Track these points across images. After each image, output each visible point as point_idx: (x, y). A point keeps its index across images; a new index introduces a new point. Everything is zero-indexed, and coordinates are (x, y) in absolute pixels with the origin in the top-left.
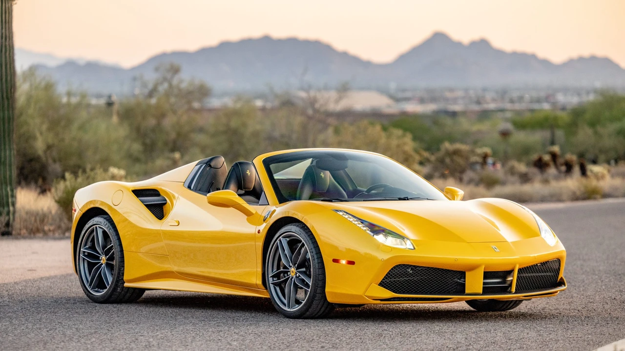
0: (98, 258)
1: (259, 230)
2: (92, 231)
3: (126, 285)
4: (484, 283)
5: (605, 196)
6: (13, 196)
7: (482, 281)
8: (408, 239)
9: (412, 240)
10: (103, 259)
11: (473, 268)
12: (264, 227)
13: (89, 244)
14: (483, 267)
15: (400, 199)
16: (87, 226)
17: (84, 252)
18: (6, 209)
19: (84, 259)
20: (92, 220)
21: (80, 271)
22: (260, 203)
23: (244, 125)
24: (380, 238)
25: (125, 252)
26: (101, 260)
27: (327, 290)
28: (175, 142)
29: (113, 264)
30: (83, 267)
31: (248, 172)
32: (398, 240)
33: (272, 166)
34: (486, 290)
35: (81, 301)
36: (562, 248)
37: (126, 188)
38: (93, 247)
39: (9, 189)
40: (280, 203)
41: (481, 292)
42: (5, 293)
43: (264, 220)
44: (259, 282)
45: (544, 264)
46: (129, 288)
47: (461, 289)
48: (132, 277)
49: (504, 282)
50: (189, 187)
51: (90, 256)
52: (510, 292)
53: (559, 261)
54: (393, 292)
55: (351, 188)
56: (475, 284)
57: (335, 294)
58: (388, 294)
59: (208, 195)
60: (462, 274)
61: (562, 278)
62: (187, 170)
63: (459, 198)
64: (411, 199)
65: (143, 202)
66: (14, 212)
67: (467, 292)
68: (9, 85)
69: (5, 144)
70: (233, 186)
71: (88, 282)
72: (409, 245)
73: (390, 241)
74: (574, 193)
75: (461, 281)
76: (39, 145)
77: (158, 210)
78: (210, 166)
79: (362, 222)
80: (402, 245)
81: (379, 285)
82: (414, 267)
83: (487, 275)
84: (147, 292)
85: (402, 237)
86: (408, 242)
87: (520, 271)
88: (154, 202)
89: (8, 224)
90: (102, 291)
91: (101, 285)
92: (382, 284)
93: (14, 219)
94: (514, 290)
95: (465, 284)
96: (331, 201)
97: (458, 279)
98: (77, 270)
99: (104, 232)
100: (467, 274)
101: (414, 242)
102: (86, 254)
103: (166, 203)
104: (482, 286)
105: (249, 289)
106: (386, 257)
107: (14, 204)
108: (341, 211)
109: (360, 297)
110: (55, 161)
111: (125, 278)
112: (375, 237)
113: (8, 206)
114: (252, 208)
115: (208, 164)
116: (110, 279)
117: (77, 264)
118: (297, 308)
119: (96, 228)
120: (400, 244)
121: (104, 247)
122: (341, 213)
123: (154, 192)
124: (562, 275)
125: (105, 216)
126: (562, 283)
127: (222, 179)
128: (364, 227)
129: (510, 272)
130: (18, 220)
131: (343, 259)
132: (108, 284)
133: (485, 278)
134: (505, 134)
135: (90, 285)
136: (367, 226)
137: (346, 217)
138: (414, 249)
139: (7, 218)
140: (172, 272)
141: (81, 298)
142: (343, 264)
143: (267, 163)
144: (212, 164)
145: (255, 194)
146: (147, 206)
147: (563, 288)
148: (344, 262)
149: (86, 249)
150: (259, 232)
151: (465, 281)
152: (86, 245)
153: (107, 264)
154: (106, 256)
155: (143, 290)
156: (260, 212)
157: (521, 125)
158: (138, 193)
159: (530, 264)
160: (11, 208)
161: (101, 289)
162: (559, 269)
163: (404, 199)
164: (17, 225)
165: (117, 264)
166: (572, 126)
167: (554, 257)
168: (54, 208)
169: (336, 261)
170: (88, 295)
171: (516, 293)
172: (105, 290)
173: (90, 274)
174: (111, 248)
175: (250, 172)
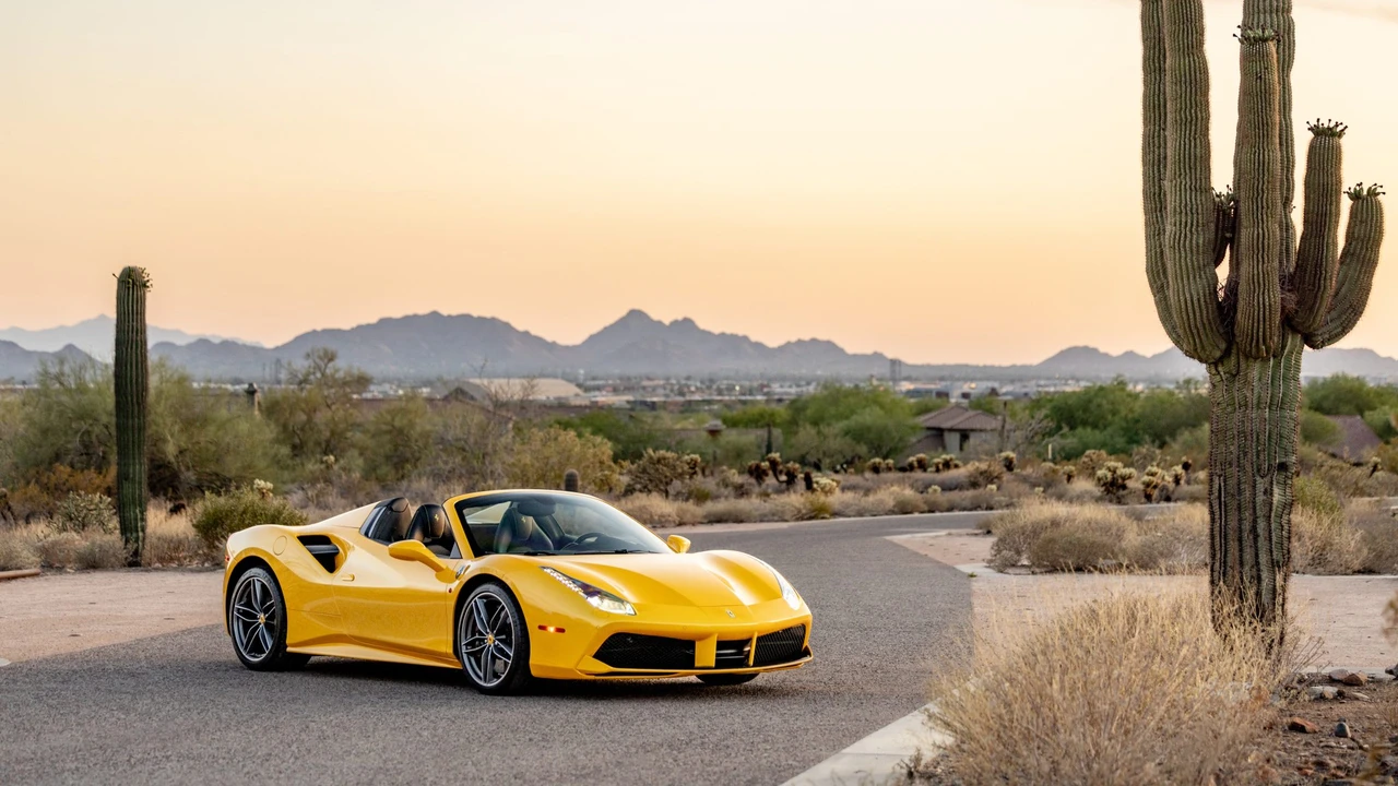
0: (255, 617)
1: (451, 589)
2: (249, 584)
3: (289, 649)
4: (717, 655)
5: (835, 514)
6: (143, 520)
7: (715, 652)
8: (628, 603)
9: (633, 604)
10: (262, 618)
11: (704, 637)
12: (456, 586)
13: (245, 599)
14: (716, 635)
15: (617, 552)
16: (243, 578)
17: (238, 609)
18: (134, 535)
19: (238, 618)
20: (249, 571)
22: (452, 556)
23: (412, 425)
24: (594, 601)
25: (288, 610)
26: (258, 619)
27: (531, 662)
28: (328, 442)
29: (274, 625)
30: (238, 628)
31: (436, 517)
32: (617, 604)
33: (465, 511)
34: (720, 663)
35: (234, 667)
36: (807, 612)
37: (291, 534)
38: (249, 604)
39: (138, 511)
40: (476, 556)
41: (714, 665)
42: (142, 655)
43: (457, 577)
44: (450, 650)
45: (787, 631)
46: (292, 654)
47: (688, 662)
48: (296, 641)
49: (741, 652)
50: (366, 534)
51: (245, 613)
52: (748, 666)
53: (803, 627)
54: (611, 665)
55: (557, 535)
56: (706, 656)
57: (541, 667)
58: (606, 668)
59: (390, 545)
60: (691, 644)
61: (806, 647)
62: (365, 513)
63: (685, 549)
64: (631, 552)
65: (310, 551)
66: (144, 539)
67: (696, 665)
68: (140, 388)
69: (134, 458)
70: (418, 534)
71: (243, 645)
72: (628, 609)
73: (606, 605)
74: (799, 511)
75: (690, 652)
76: (170, 450)
77: (329, 562)
78: (391, 509)
79: (574, 581)
80: (620, 609)
81: (593, 657)
82: (635, 636)
83: (721, 645)
84: (312, 659)
85: (620, 600)
86: (628, 606)
87: (759, 639)
88: (323, 551)
89: (136, 553)
90: (259, 656)
91: (258, 648)
92: (599, 656)
93: (144, 548)
94: (751, 663)
95: (694, 655)
96: (534, 554)
97: (686, 649)
98: (231, 631)
99: (263, 586)
100: (697, 643)
101: (635, 605)
102: (241, 611)
103: (338, 553)
104: (715, 658)
105: (438, 659)
106: (601, 624)
107: (143, 530)
108: (549, 568)
109: (572, 670)
110: (188, 469)
111: (287, 642)
112: (590, 599)
113: (137, 531)
114: (442, 562)
115: (389, 506)
116: (270, 643)
117: (230, 623)
118: (495, 683)
119: (253, 580)
120: (618, 608)
121: (263, 603)
122: (549, 571)
123: (323, 539)
124: (806, 643)
125: (265, 567)
126: (807, 653)
127: (405, 526)
128: (576, 587)
129: (747, 641)
130: (148, 547)
131: (551, 626)
132: (267, 648)
133: (718, 648)
134: (714, 433)
135: (245, 649)
136: (579, 586)
137: (555, 575)
138: (636, 614)
139: (136, 545)
140: (345, 636)
141: (234, 663)
142: (550, 632)
143: (460, 507)
144: (394, 507)
145: (445, 543)
146: (315, 555)
147: (808, 659)
148: (551, 629)
149: (241, 605)
150: (450, 591)
151: (694, 652)
152: (241, 600)
153: (266, 624)
154: (265, 614)
155: (309, 656)
156: (451, 568)
157: (732, 423)
158: (306, 540)
159: (771, 631)
160: (141, 534)
161: (258, 654)
162: (804, 637)
163: (624, 552)
164: (147, 554)
165: (279, 627)
166: (792, 425)
167: (798, 623)
168: (192, 533)
169: (542, 628)
170: (242, 660)
171: (754, 666)
172: (264, 656)
173: (245, 635)
174: (272, 605)
175: (439, 516)
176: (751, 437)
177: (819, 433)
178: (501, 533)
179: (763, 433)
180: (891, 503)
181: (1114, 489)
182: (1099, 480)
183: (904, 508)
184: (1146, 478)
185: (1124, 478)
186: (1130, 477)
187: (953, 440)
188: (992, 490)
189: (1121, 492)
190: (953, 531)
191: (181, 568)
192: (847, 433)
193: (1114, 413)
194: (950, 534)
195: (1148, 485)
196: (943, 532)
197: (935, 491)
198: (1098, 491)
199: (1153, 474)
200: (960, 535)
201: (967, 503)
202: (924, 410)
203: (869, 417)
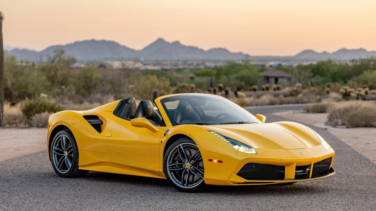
0: (63, 153)
1: (162, 141)
2: (60, 138)
3: (80, 168)
4: (296, 173)
6: (2, 109)
8: (253, 148)
9: (256, 148)
10: (66, 154)
11: (289, 164)
12: (165, 140)
13: (58, 145)
14: (296, 164)
15: (240, 123)
16: (57, 135)
17: (55, 149)
19: (55, 153)
20: (59, 132)
21: (52, 159)
22: (161, 125)
24: (236, 147)
25: (79, 150)
26: (64, 154)
27: (204, 177)
29: (72, 157)
30: (54, 158)
31: (149, 107)
32: (247, 148)
33: (166, 104)
34: (297, 177)
35: (53, 176)
36: (332, 151)
37: (79, 114)
38: (60, 147)
39: (0, 105)
40: (173, 126)
41: (294, 178)
43: (165, 135)
44: (162, 170)
45: (324, 160)
46: (80, 170)
47: (282, 177)
48: (83, 165)
49: (305, 171)
50: (116, 115)
51: (58, 151)
52: (309, 178)
53: (331, 158)
54: (246, 179)
56: (290, 174)
57: (210, 179)
58: (243, 180)
59: (132, 120)
60: (283, 168)
61: (331, 167)
65: (89, 122)
66: (3, 116)
67: (285, 178)
70: (140, 114)
71: (57, 166)
72: (254, 151)
73: (242, 149)
75: (282, 172)
76: (9, 83)
77: (98, 127)
79: (225, 137)
80: (249, 151)
81: (237, 175)
82: (257, 164)
83: (298, 168)
84: (89, 172)
85: (250, 147)
86: (253, 150)
87: (314, 164)
88: (95, 122)
90: (65, 171)
91: (64, 167)
92: (239, 174)
93: (3, 119)
94: (311, 176)
95: (284, 173)
96: (202, 124)
97: (281, 170)
98: (51, 159)
100: (286, 168)
102: (56, 150)
103: (103, 123)
104: (295, 174)
105: (155, 174)
106: (241, 158)
108: (213, 131)
109: (226, 181)
110: (15, 90)
111: (79, 165)
112: (234, 146)
114: (156, 128)
115: (126, 102)
116: (70, 165)
117: (51, 155)
119: (62, 136)
120: (248, 150)
121: (67, 147)
122: (212, 132)
123: (95, 117)
125: (67, 130)
126: (331, 171)
127: (134, 112)
128: (227, 141)
129: (309, 166)
131: (215, 160)
132: (69, 167)
133: (296, 170)
134: (192, 78)
135: (58, 167)
137: (216, 134)
138: (257, 154)
140: (108, 162)
141: (52, 174)
142: (215, 163)
143: (163, 102)
144: (129, 102)
145: (156, 120)
146: (91, 124)
147: (332, 174)
148: (215, 161)
149: (56, 147)
150: (162, 142)
151: (284, 172)
152: (56, 145)
153: (68, 157)
154: (68, 152)
156: (161, 131)
157: (198, 75)
158: (87, 117)
161: (65, 170)
162: (331, 163)
163: (242, 123)
164: (4, 121)
165: (74, 157)
166: (218, 75)
167: (329, 157)
168: (21, 113)
169: (211, 160)
170: (57, 173)
171: (312, 178)
172: (68, 171)
173: (58, 161)
174: (71, 148)
175: (150, 106)
176: (204, 80)
177: (228, 78)
178: (177, 114)
179: (209, 78)
180: (268, 101)
181: (346, 96)
182: (341, 93)
183: (272, 103)
184: (357, 92)
185: (350, 92)
186: (351, 92)
187: (273, 80)
188: (300, 97)
189: (349, 97)
190: (296, 111)
191: (17, 127)
192: (237, 78)
193: (328, 71)
194: (294, 113)
195: (358, 95)
196: (291, 112)
197: (281, 97)
198: (340, 96)
199: (359, 91)
200: (297, 113)
201: (294, 101)
202: (262, 71)
203: (244, 72)
